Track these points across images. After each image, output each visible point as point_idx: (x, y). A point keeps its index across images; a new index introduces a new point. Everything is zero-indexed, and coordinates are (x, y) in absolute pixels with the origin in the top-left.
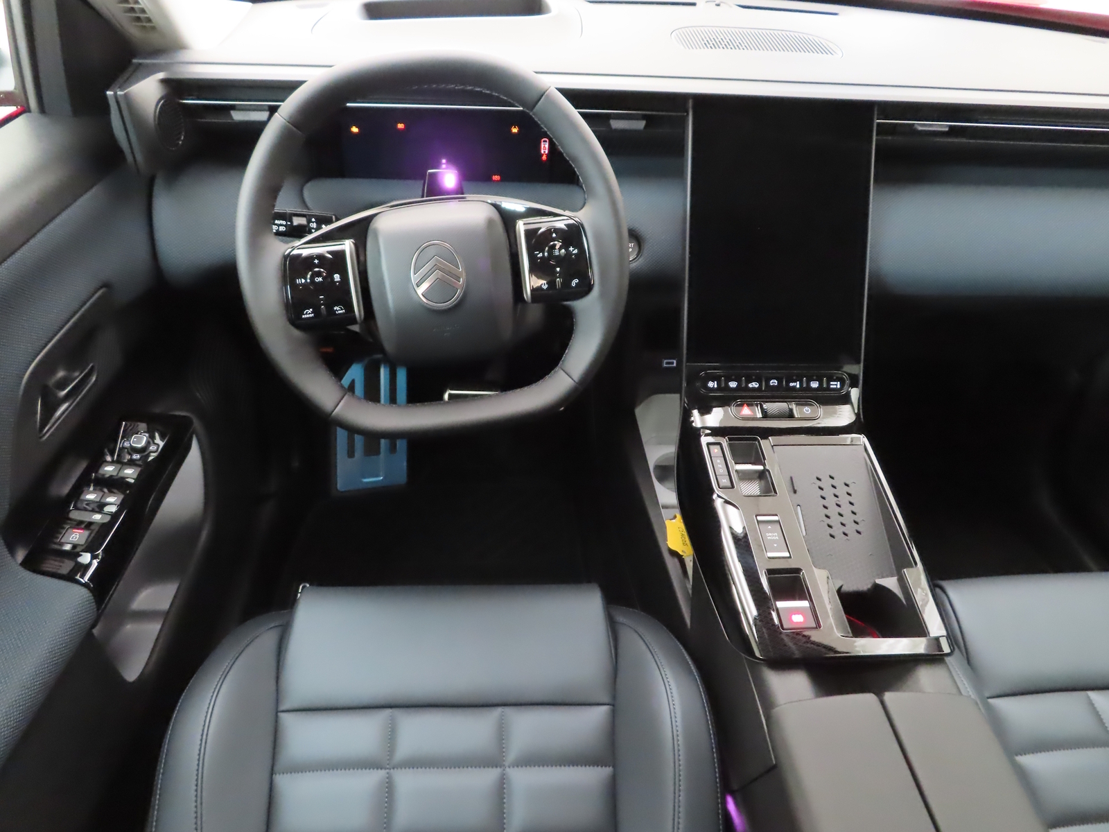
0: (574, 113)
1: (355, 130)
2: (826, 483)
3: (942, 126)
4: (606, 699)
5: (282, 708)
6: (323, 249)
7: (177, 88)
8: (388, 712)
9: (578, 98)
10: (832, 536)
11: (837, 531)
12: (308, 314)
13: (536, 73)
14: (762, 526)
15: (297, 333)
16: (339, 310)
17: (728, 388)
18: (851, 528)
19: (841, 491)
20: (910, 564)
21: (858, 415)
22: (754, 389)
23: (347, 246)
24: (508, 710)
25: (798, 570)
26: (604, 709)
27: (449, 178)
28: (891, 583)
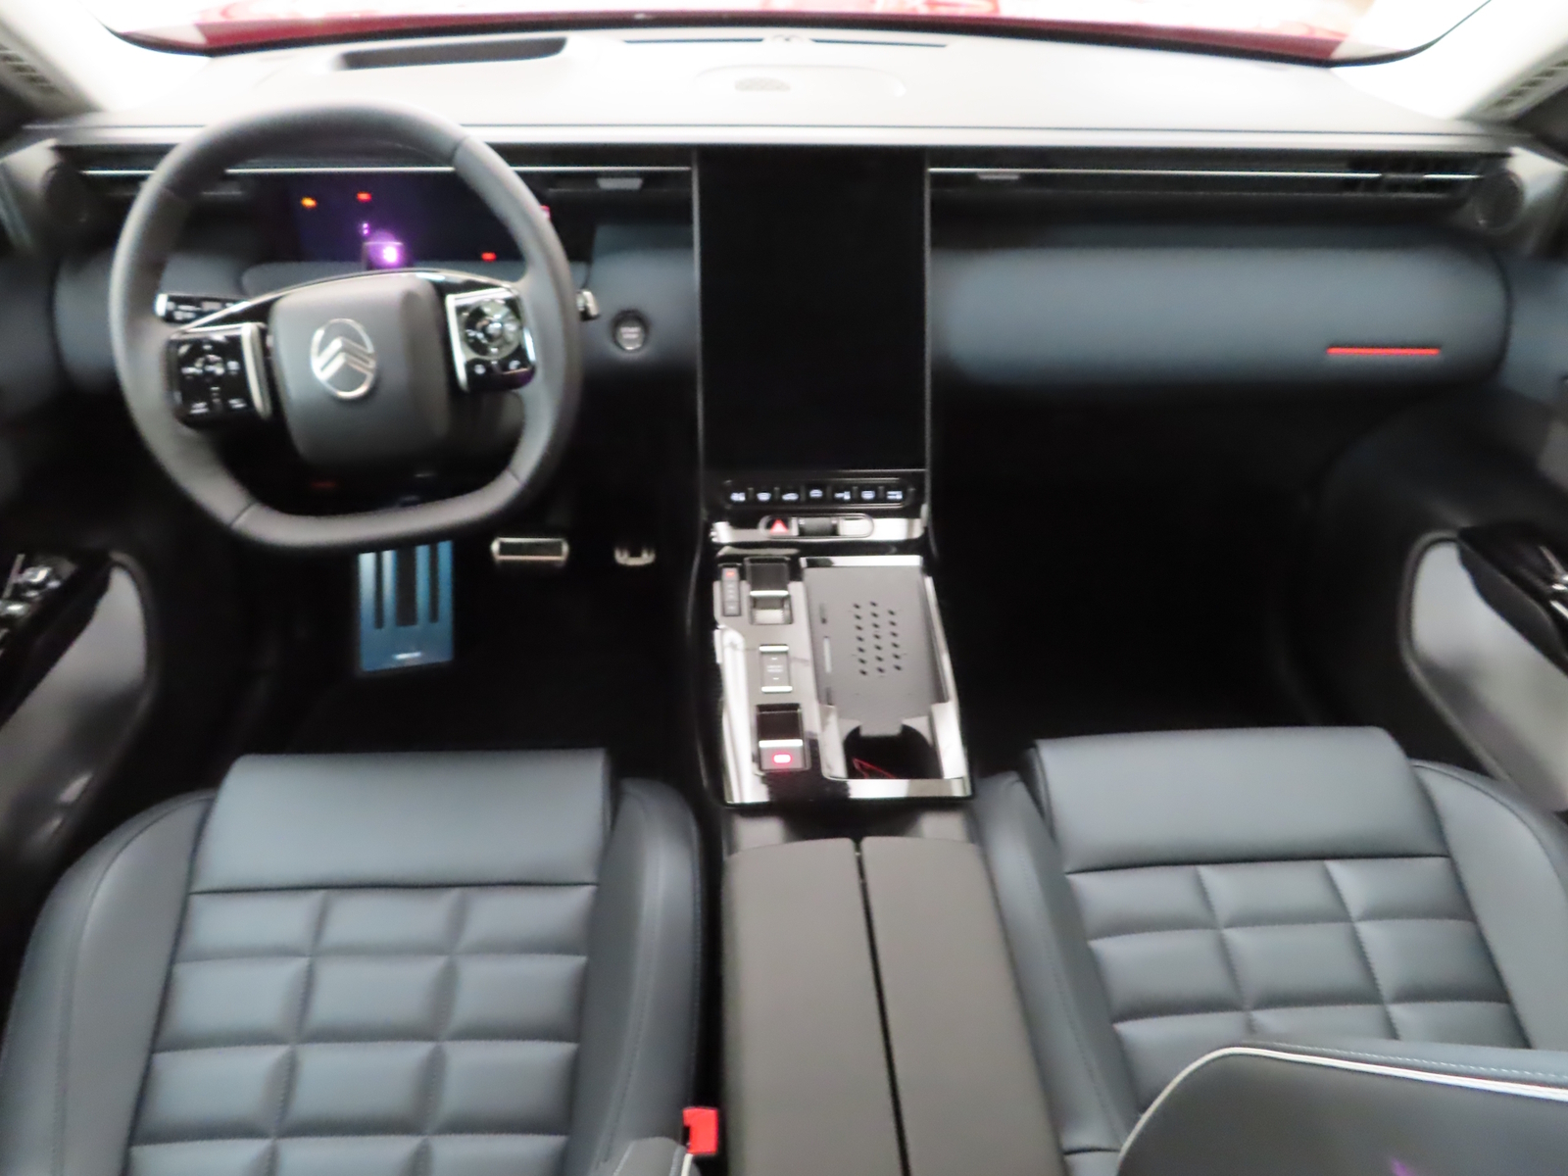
0: (509, 173)
1: (309, 202)
2: (865, 611)
3: (1011, 173)
4: (589, 877)
5: (197, 887)
6: (219, 334)
7: (73, 158)
8: (321, 893)
9: (512, 153)
10: (864, 673)
11: (871, 666)
12: (199, 408)
13: (463, 125)
14: (765, 657)
15: (187, 431)
16: (237, 404)
17: (757, 501)
18: (888, 664)
19: (884, 619)
20: (941, 698)
21: (926, 529)
22: (790, 502)
23: (247, 331)
24: (466, 890)
25: (795, 706)
26: (590, 889)
27: (390, 251)
28: (919, 724)
